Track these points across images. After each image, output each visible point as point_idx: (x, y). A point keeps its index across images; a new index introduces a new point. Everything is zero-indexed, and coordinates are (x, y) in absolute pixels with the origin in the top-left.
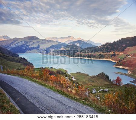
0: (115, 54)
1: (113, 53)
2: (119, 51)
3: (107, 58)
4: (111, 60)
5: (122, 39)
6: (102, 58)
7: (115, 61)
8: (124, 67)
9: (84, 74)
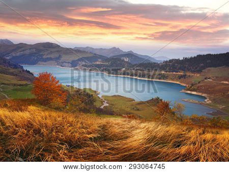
0: (186, 75)
1: (182, 74)
2: (193, 72)
3: (173, 80)
4: (178, 83)
5: (199, 56)
6: (164, 79)
7: (185, 85)
8: (200, 94)
9: (127, 98)
